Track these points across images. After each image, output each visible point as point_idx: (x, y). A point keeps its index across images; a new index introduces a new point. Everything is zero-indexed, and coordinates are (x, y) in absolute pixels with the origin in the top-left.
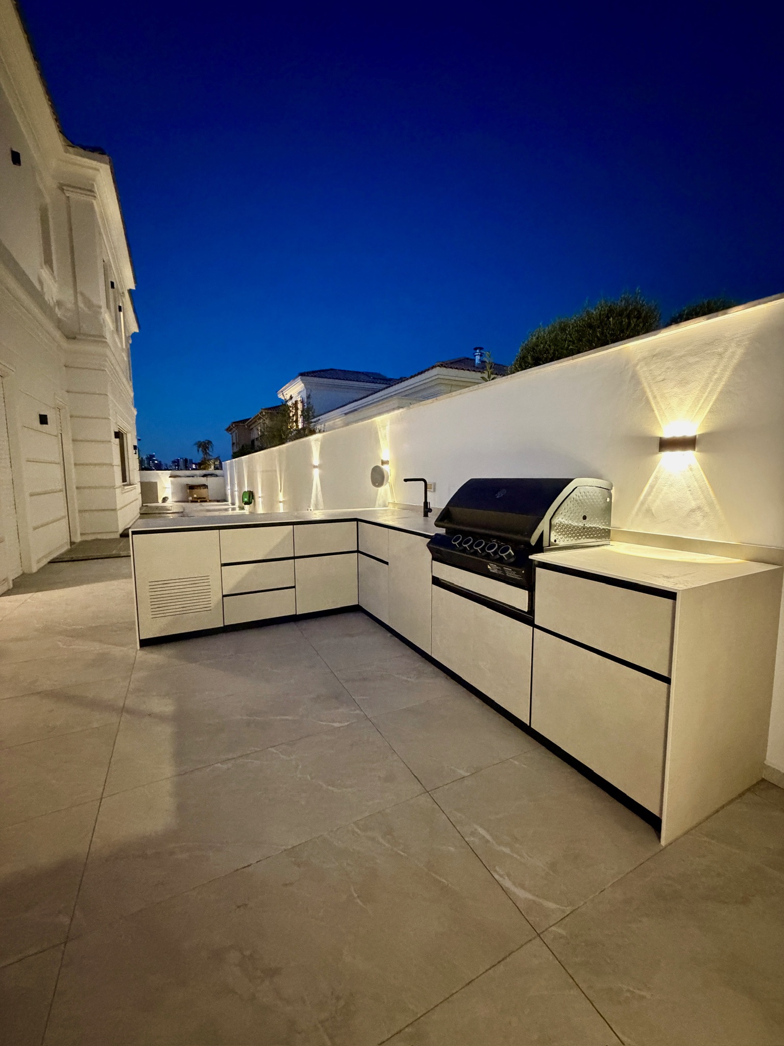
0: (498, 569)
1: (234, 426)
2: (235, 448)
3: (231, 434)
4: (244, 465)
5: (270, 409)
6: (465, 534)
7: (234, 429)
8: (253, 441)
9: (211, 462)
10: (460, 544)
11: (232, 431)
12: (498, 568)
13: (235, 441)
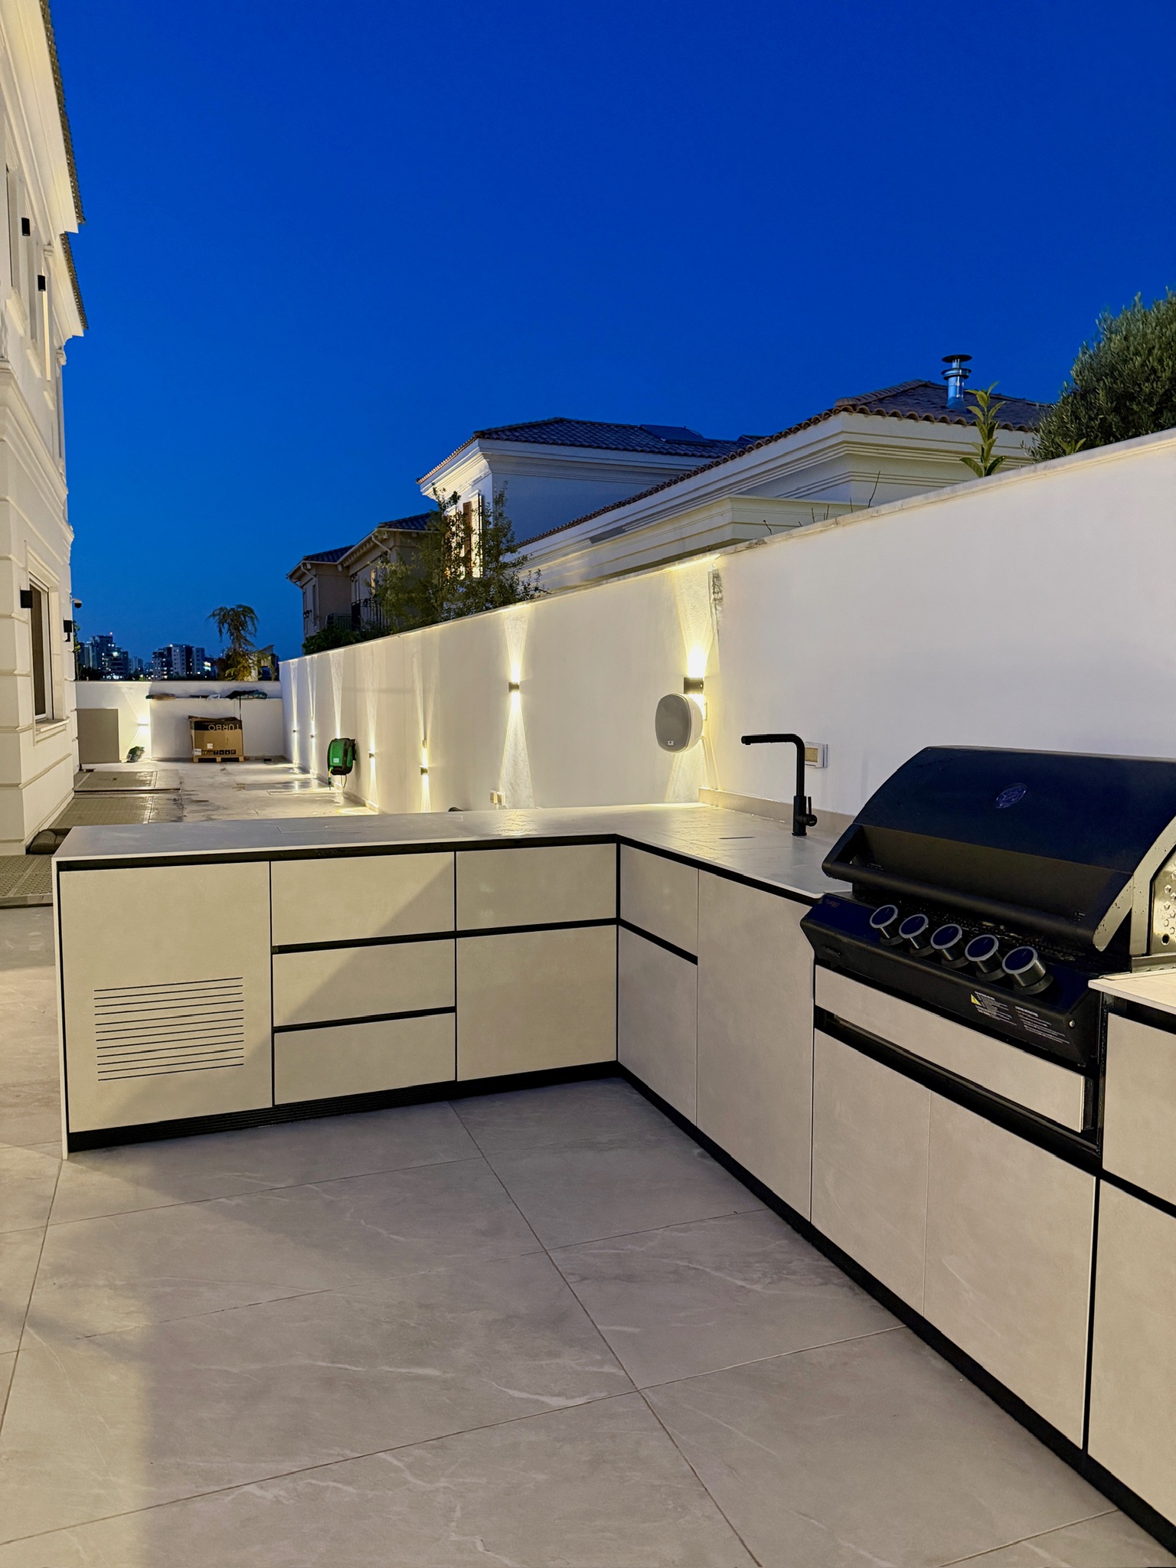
0: (999, 1009)
1: (309, 567)
2: (311, 625)
3: (302, 587)
4: (333, 670)
5: (400, 523)
6: (910, 904)
7: (309, 576)
8: (356, 609)
9: (253, 659)
10: (893, 929)
11: (305, 580)
12: (998, 1005)
13: (310, 607)
